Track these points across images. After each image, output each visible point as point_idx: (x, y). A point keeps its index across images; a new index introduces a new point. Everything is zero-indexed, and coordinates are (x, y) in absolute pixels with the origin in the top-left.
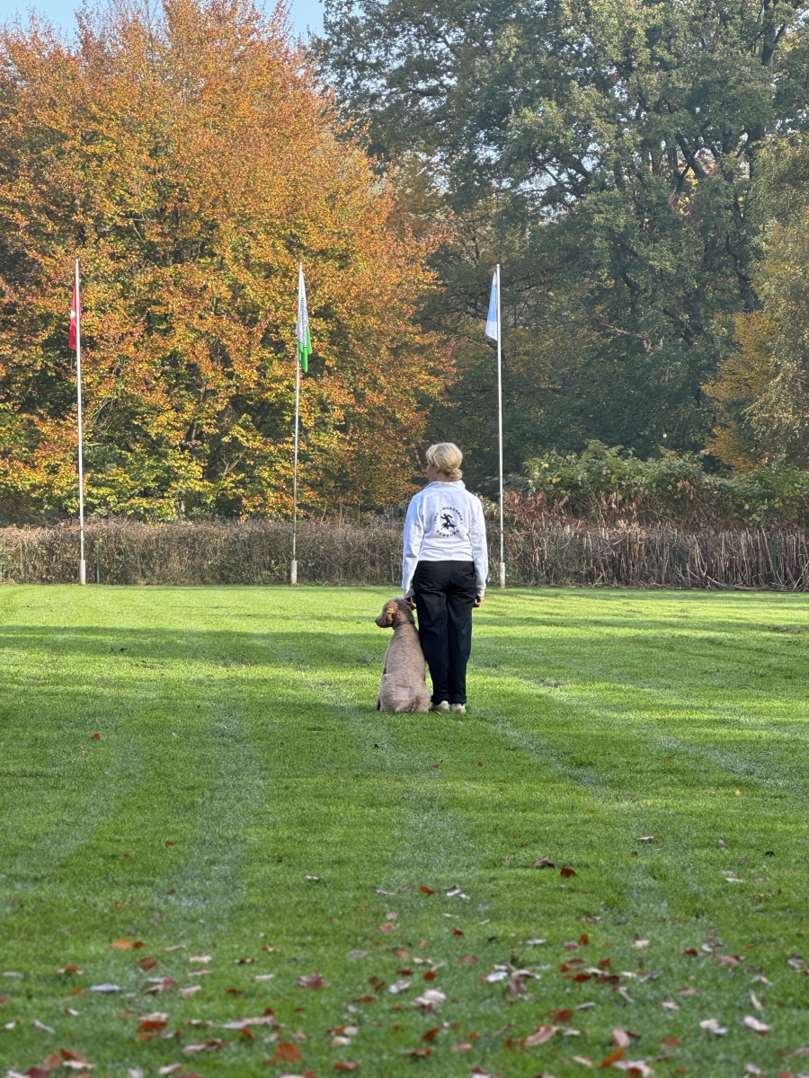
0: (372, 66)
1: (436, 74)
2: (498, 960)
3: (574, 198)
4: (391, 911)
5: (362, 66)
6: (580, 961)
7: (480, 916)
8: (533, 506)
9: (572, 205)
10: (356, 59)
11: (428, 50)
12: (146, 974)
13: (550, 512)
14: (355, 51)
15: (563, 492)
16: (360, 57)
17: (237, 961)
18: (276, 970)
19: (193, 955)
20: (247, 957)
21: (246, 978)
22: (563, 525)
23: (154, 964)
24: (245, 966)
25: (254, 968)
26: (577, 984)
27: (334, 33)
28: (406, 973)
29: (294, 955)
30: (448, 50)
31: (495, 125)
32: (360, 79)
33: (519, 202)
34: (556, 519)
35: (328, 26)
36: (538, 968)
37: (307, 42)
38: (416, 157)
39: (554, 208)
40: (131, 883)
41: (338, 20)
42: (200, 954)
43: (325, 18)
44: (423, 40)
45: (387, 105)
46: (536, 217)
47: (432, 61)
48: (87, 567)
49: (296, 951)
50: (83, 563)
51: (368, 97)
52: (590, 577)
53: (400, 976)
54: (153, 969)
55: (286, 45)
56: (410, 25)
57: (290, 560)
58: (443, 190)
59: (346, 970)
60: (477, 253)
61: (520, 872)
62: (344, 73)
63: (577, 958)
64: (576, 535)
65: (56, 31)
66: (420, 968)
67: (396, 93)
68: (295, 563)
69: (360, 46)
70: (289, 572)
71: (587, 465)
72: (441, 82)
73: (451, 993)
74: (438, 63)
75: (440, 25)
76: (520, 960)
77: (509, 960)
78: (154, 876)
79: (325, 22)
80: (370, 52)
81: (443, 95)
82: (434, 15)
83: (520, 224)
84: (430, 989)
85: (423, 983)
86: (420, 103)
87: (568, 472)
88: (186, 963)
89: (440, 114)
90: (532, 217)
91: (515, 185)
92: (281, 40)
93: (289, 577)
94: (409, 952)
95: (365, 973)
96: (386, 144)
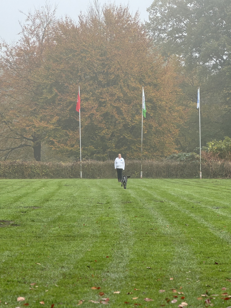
0: (163, 30)
1: (181, 32)
2: (202, 293)
3: (221, 67)
4: (171, 277)
5: (160, 30)
6: (226, 293)
7: (197, 279)
8: (209, 155)
9: (220, 69)
10: (158, 28)
11: (179, 25)
12: (101, 297)
13: (214, 157)
14: (158, 26)
15: (218, 151)
16: (159, 27)
17: (127, 293)
18: (139, 296)
19: (115, 291)
20: (130, 292)
21: (130, 298)
22: (218, 161)
23: (103, 294)
24: (129, 295)
25: (132, 295)
26: (226, 301)
27: (152, 21)
28: (176, 297)
29: (144, 291)
30: (184, 25)
31: (198, 46)
32: (160, 33)
33: (205, 68)
34: (216, 159)
35: (150, 19)
36: (214, 295)
37: (144, 24)
38: (176, 56)
39: (215, 70)
40: (96, 269)
41: (153, 17)
42: (116, 291)
43: (149, 17)
44: (177, 22)
45: (167, 41)
46: (210, 73)
47: (180, 28)
48: (82, 173)
49: (144, 290)
50: (81, 172)
51: (162, 39)
52: (226, 176)
53: (174, 298)
54: (103, 295)
55: (139, 24)
56: (174, 18)
57: (140, 171)
58: (183, 65)
59: (159, 296)
60: (193, 83)
61: (208, 265)
62: (155, 32)
63: (226, 292)
64: (222, 164)
65: (73, 21)
66: (180, 295)
67: (170, 37)
68: (142, 172)
69: (159, 24)
70: (140, 175)
71: (225, 144)
72: (183, 34)
73: (189, 303)
74: (182, 29)
75: (182, 18)
76: (209, 293)
77: (206, 293)
78: (103, 267)
79: (149, 18)
80: (162, 26)
81: (183, 38)
82: (180, 15)
83: (205, 75)
84: (183, 302)
85: (181, 300)
86: (177, 40)
87: (219, 146)
88: (113, 294)
89: (183, 43)
90: (209, 73)
91: (203, 64)
92: (137, 23)
93: (140, 176)
94: (177, 290)
95: (164, 297)
96: (167, 52)
